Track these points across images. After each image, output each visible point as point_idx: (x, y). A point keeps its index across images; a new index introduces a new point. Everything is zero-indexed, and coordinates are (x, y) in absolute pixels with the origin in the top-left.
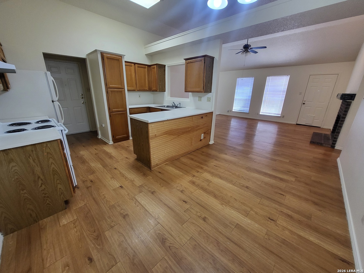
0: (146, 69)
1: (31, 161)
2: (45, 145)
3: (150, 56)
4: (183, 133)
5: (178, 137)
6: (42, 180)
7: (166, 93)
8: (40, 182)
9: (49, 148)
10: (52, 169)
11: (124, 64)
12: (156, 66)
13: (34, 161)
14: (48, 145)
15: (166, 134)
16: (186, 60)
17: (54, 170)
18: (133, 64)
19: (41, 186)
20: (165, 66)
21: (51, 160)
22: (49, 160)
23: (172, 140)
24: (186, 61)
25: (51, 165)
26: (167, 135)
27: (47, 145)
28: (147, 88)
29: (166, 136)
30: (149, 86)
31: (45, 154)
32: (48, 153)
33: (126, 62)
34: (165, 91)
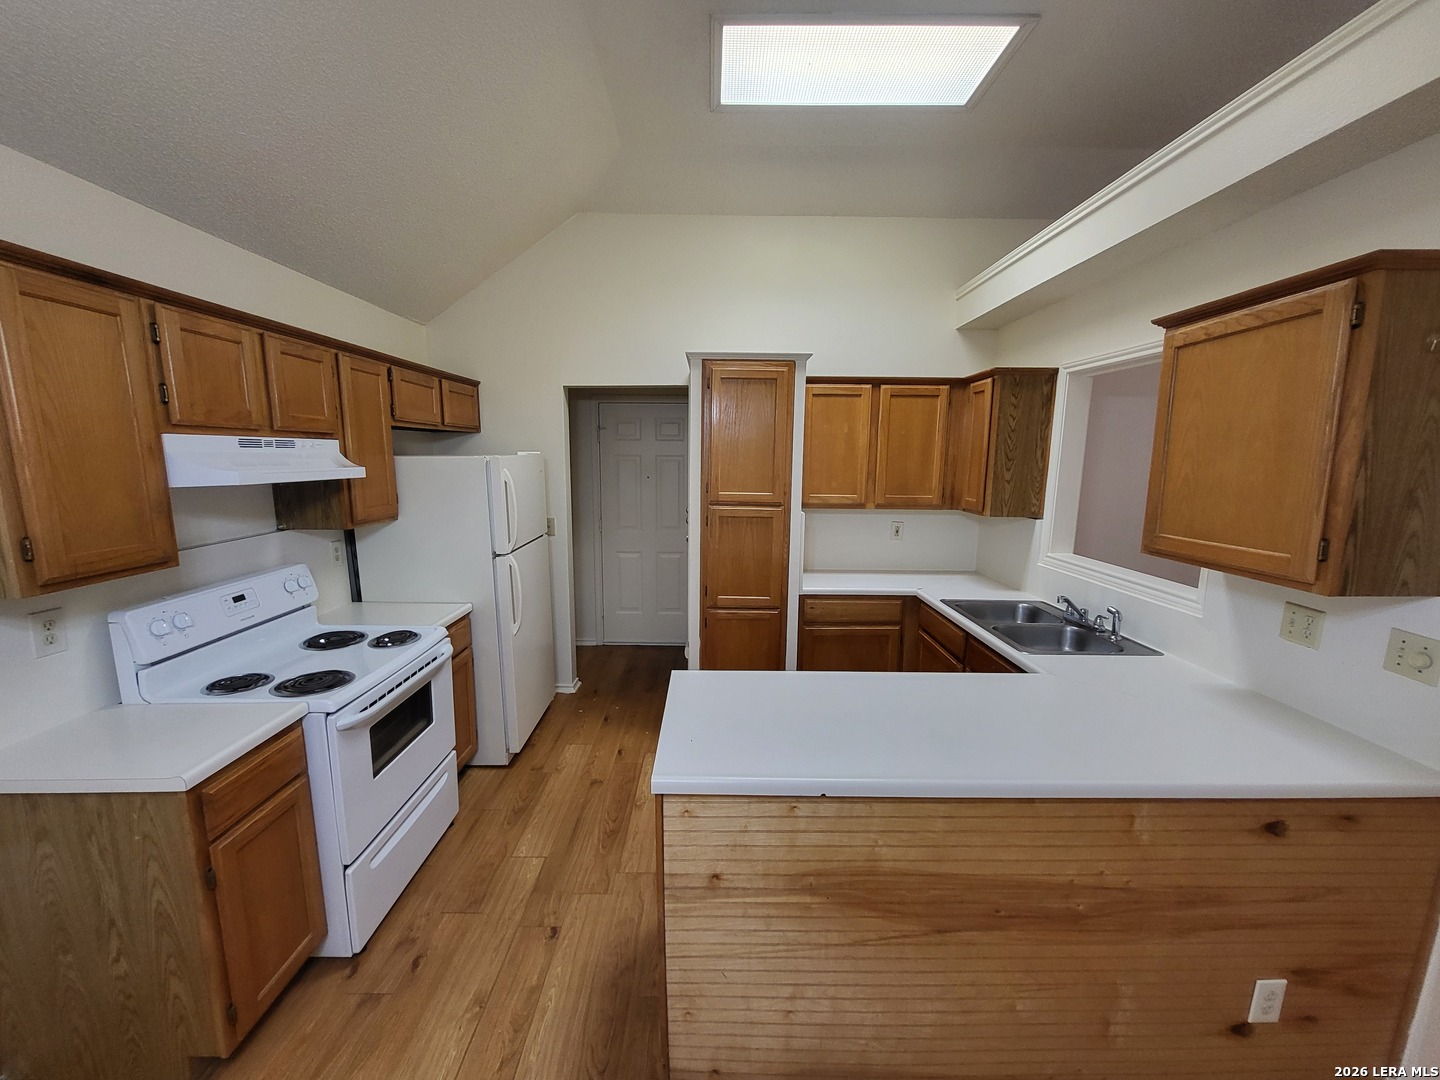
0: (941, 404)
1: (95, 851)
2: (138, 803)
3: (987, 329)
4: (997, 919)
5: (938, 938)
6: (120, 935)
7: (1044, 527)
8: (114, 944)
9: (152, 820)
10: (154, 905)
11: (800, 389)
12: (990, 380)
13: (101, 853)
14: (149, 806)
15: (811, 890)
16: (1169, 323)
17: (160, 914)
18: (869, 386)
19: (117, 960)
20: (1052, 375)
21: (154, 869)
22: (148, 866)
23: (864, 943)
24: (1171, 333)
25: (154, 886)
26: (817, 900)
27: (144, 803)
28: (933, 496)
29: (807, 907)
30: (944, 483)
31: (137, 838)
32: (145, 837)
33: (810, 380)
34: (1037, 515)
